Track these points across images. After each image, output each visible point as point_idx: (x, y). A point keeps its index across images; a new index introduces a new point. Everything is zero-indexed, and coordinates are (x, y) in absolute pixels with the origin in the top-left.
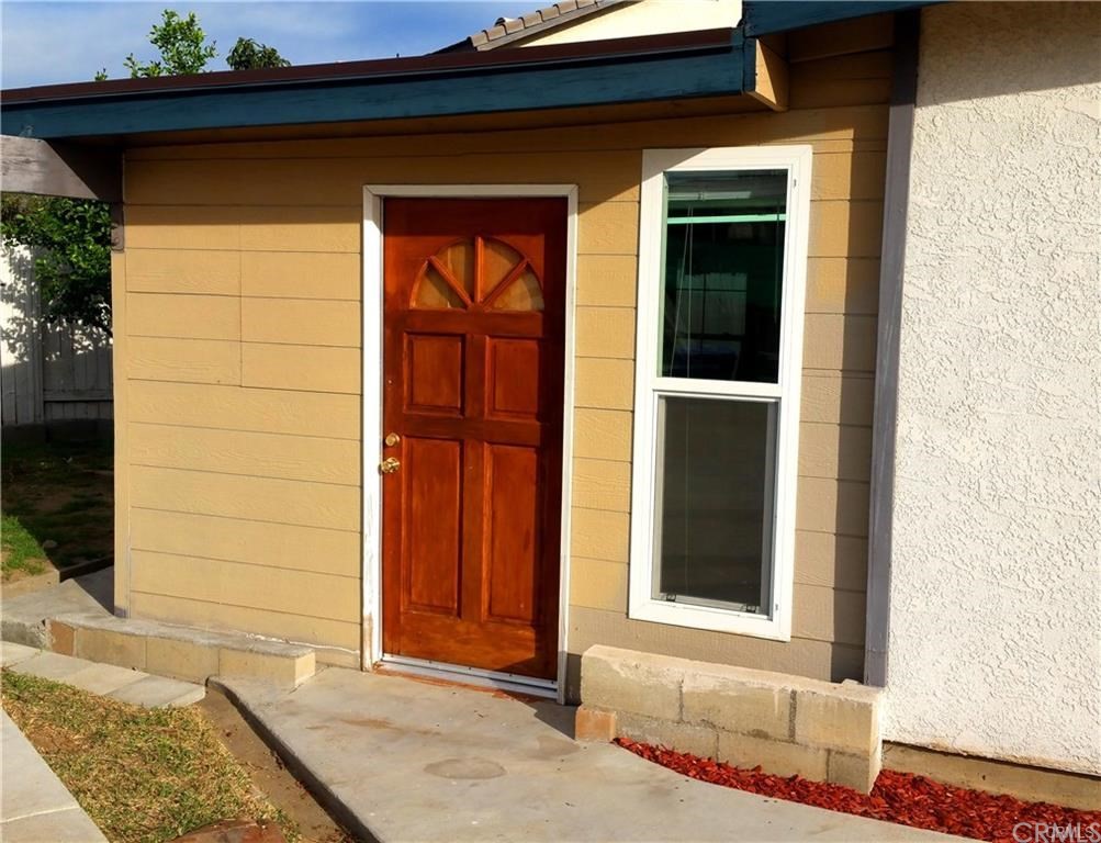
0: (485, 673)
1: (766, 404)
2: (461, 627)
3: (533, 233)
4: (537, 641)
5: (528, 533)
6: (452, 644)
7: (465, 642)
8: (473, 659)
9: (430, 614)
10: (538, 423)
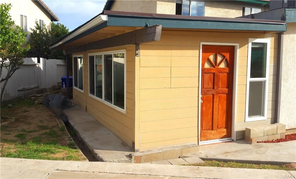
0: (218, 140)
1: (262, 81)
2: (213, 132)
3: (227, 52)
4: (227, 131)
5: (225, 111)
6: (211, 136)
7: (214, 135)
8: (215, 138)
9: (207, 131)
10: (227, 89)
